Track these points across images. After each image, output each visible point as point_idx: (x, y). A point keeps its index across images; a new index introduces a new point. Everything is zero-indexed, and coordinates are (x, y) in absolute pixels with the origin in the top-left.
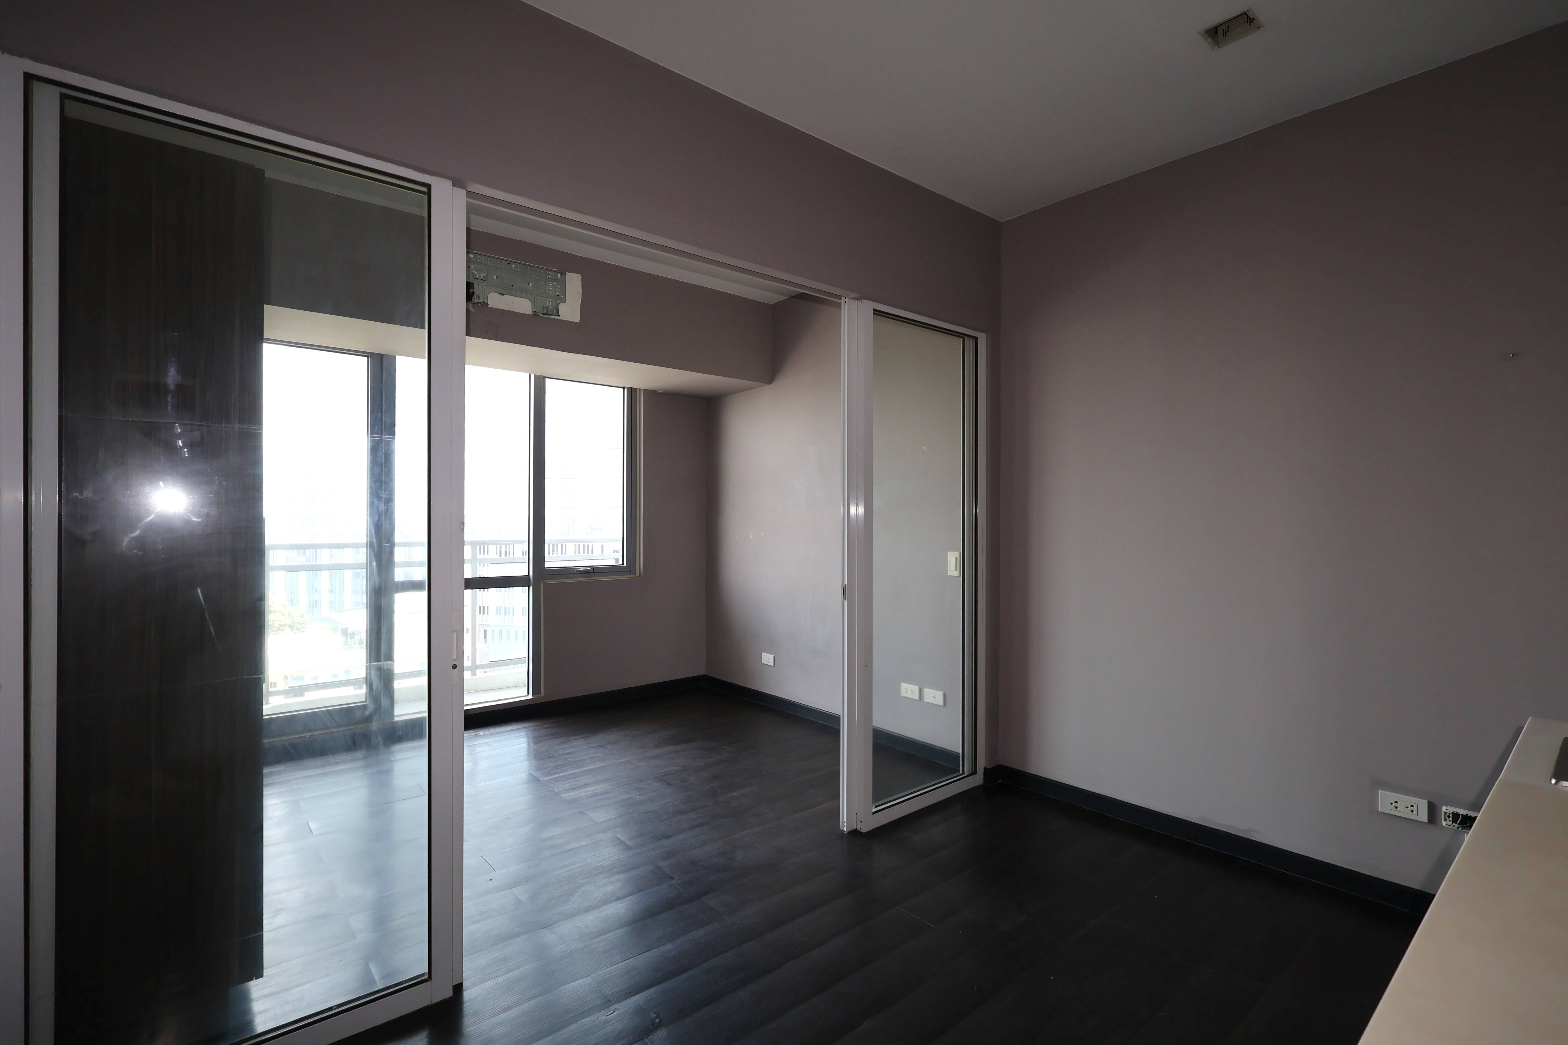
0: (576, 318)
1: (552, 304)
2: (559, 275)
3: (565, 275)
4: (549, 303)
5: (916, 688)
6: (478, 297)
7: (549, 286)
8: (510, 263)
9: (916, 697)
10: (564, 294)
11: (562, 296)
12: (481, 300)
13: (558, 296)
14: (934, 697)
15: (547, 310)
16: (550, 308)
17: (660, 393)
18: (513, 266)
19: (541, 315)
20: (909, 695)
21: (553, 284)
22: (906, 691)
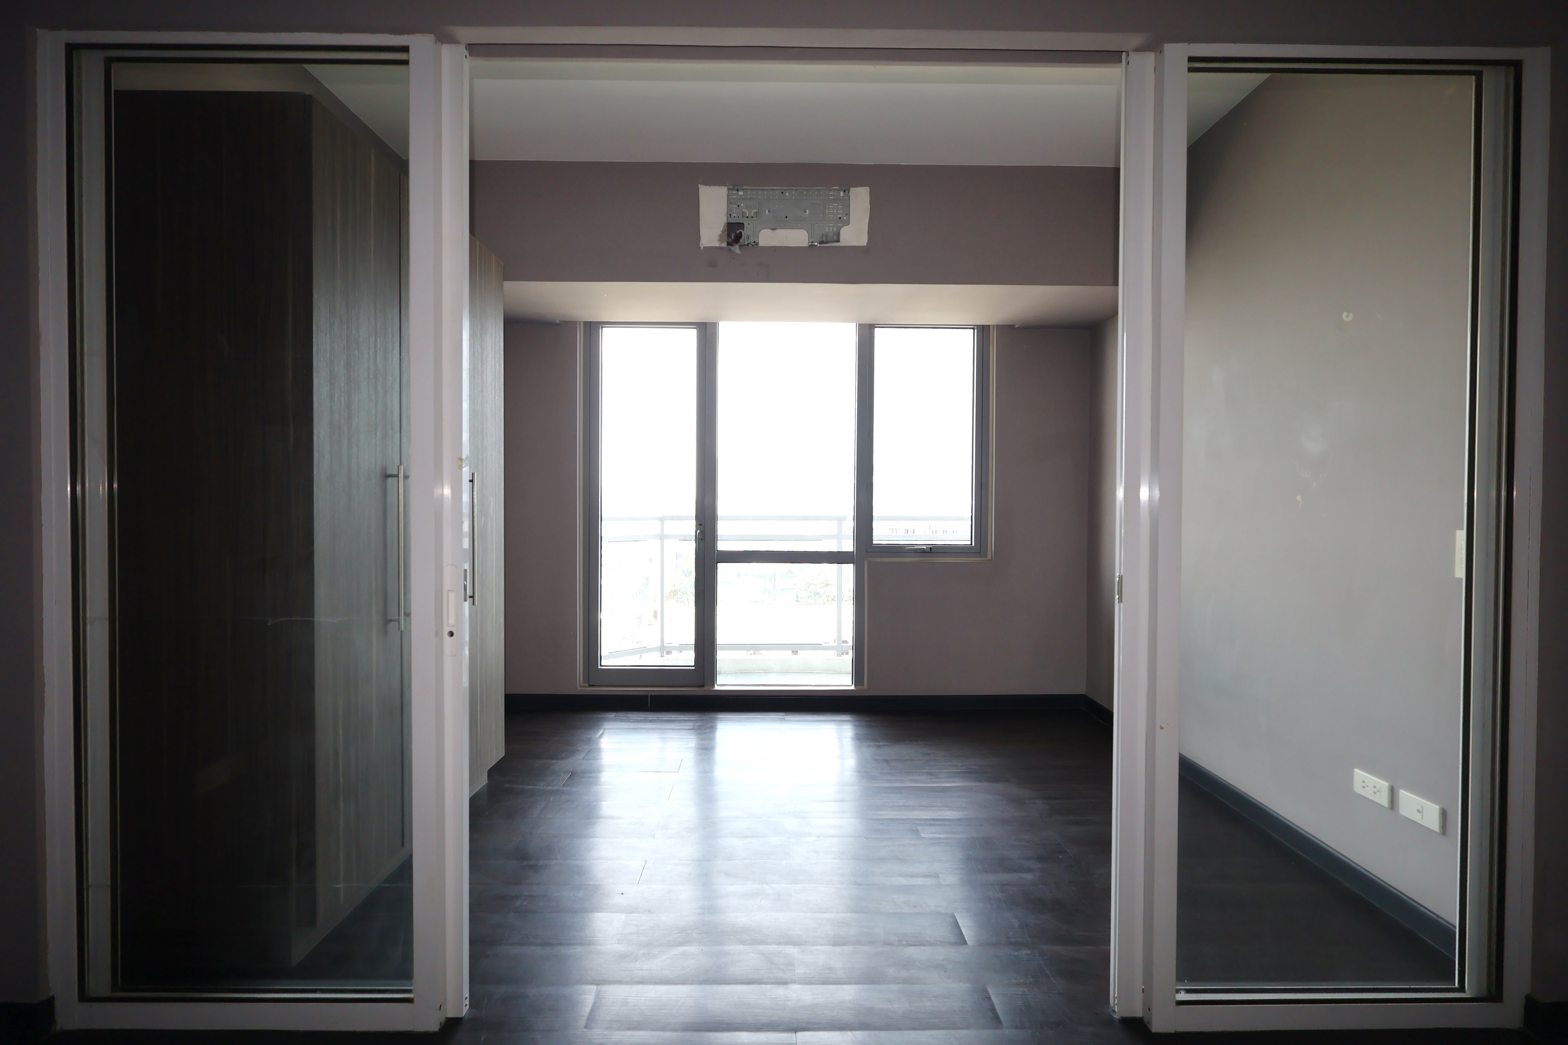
0: (863, 241)
1: (833, 230)
2: (842, 194)
3: (849, 191)
4: (829, 229)
5: (1384, 785)
6: (748, 237)
7: (829, 209)
8: (783, 191)
9: (1383, 800)
10: (848, 214)
11: (845, 218)
12: (751, 240)
13: (840, 218)
14: (1419, 811)
15: (826, 239)
16: (831, 234)
17: (1018, 328)
18: (787, 194)
19: (819, 245)
20: (1368, 793)
21: (834, 206)
22: (1364, 785)
